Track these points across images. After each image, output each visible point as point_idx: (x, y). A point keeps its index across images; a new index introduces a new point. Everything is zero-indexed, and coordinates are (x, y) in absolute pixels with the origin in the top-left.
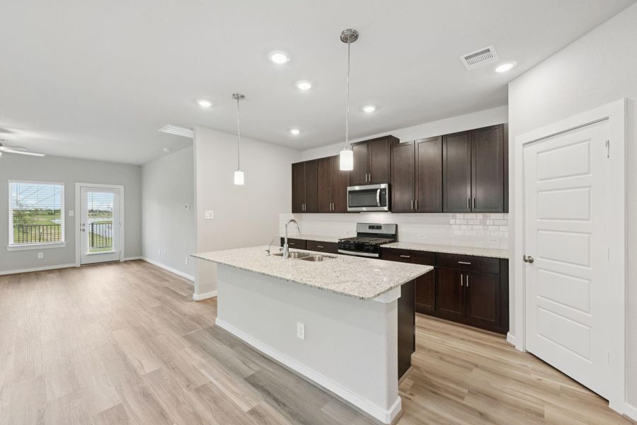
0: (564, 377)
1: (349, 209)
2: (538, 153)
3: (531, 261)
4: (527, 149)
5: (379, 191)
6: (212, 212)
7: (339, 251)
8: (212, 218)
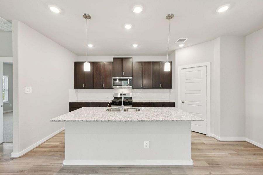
0: (193, 132)
1: (113, 87)
2: (186, 72)
3: (183, 102)
4: (182, 70)
5: (129, 80)
6: (31, 88)
7: (112, 106)
8: (31, 92)
